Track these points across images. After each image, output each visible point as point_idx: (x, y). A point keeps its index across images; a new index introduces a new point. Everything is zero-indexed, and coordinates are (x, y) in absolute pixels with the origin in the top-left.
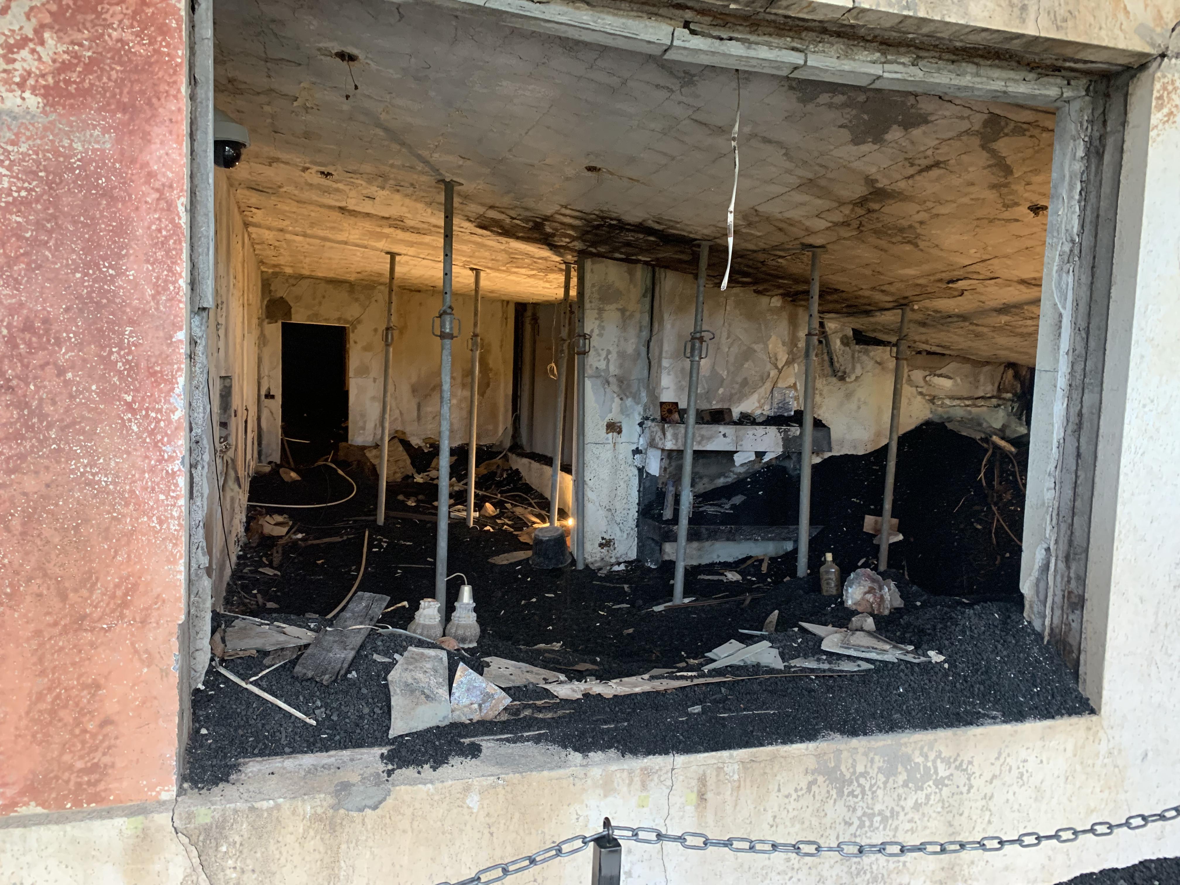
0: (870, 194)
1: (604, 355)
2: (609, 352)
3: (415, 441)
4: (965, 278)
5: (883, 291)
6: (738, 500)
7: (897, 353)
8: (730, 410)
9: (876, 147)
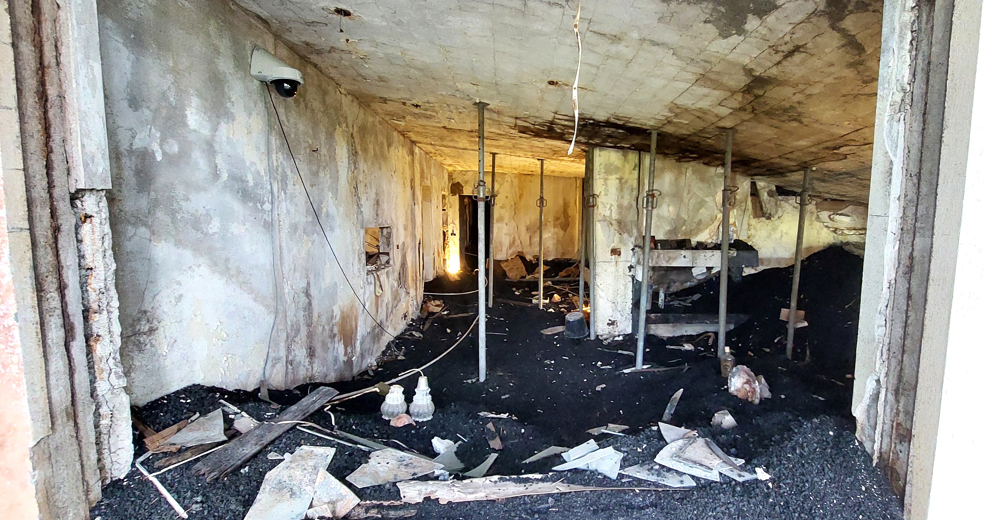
0: (752, 82)
1: (608, 206)
2: (611, 205)
3: (528, 258)
4: (846, 145)
5: (788, 159)
6: (696, 297)
7: (801, 200)
8: (690, 240)
9: (742, 38)
